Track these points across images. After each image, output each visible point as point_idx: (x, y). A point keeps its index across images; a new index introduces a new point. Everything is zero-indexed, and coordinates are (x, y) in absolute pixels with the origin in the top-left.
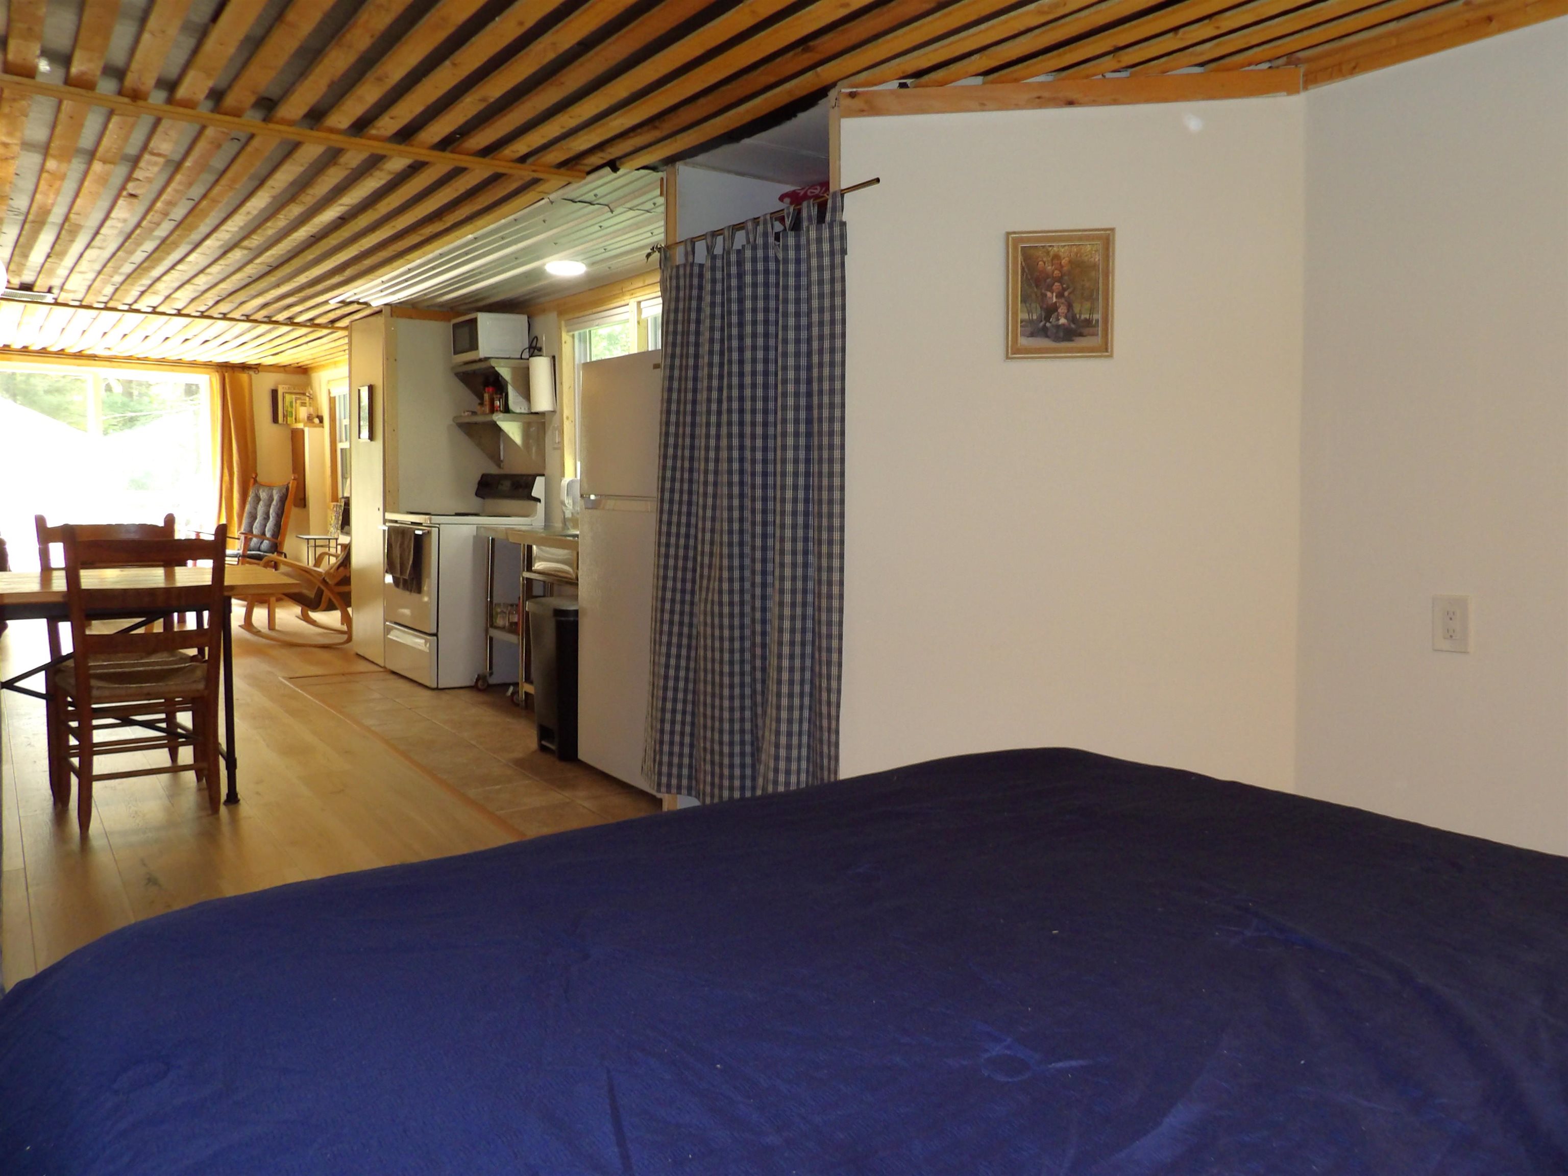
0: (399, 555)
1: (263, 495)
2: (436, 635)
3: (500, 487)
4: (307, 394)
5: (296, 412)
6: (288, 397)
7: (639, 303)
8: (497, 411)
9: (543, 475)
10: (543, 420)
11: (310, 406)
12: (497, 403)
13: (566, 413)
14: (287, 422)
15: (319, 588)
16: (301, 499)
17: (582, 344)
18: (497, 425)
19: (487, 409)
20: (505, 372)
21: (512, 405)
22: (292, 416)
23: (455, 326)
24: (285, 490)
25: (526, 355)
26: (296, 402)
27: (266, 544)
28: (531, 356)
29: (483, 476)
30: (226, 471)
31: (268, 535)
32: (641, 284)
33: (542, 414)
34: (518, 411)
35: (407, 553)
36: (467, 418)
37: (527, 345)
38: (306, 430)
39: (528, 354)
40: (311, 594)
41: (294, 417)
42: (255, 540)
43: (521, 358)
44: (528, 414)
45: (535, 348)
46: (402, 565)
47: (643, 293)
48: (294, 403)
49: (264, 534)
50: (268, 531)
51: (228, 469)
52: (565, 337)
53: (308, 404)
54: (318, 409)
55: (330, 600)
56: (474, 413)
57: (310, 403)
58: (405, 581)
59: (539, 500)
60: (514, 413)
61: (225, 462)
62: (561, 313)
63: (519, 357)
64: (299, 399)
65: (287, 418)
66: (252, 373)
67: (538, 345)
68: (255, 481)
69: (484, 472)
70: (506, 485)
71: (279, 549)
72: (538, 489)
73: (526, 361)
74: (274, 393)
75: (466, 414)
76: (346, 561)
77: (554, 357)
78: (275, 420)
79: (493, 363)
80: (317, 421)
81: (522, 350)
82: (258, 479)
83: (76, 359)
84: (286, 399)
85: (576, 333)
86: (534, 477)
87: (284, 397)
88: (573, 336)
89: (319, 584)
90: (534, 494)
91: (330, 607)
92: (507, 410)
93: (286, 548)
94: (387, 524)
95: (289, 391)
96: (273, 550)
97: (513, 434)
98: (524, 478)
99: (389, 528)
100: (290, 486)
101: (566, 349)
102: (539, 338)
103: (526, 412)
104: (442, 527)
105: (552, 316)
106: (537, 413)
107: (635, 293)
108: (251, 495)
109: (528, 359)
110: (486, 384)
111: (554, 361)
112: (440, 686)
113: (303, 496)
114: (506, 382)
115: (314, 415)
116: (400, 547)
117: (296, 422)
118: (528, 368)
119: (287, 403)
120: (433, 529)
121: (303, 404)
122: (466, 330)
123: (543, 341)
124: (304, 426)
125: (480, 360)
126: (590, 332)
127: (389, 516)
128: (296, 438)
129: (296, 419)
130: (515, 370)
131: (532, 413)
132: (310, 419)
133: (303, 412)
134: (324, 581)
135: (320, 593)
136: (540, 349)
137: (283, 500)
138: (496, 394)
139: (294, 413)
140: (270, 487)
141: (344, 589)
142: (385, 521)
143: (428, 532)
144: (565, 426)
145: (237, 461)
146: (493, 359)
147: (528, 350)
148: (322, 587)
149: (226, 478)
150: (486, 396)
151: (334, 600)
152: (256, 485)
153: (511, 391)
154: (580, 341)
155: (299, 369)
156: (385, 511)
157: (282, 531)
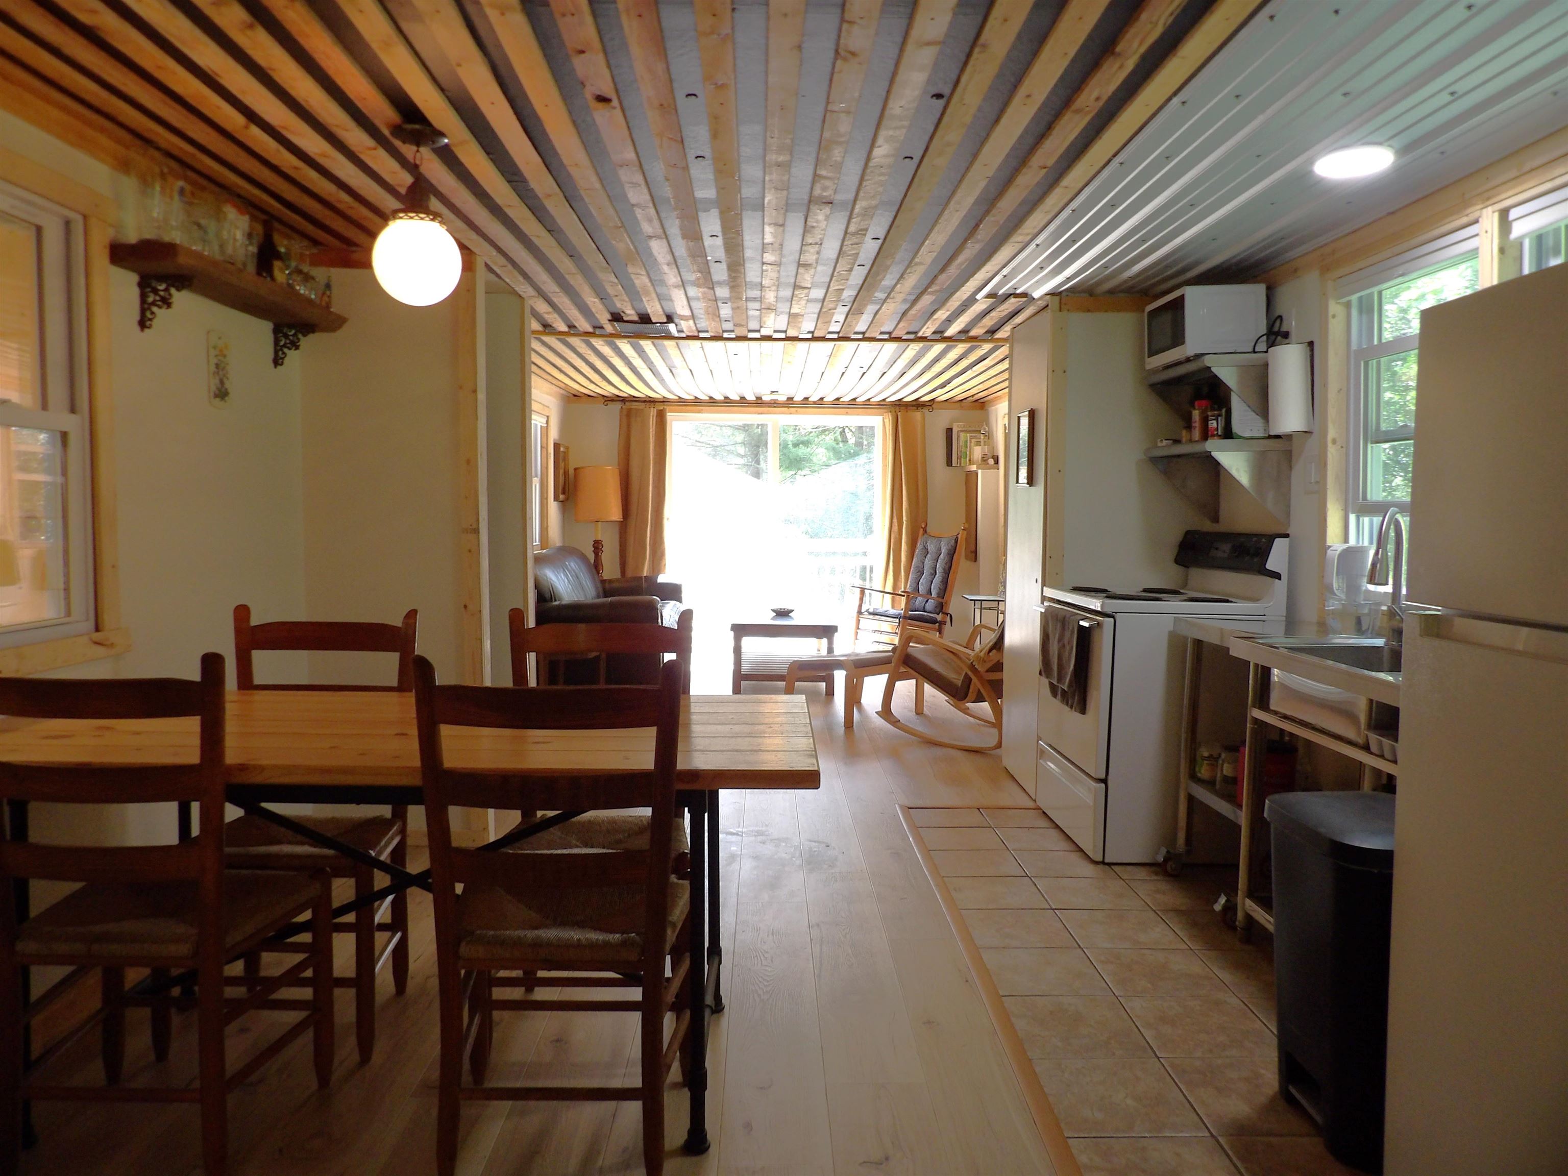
0: (1056, 653)
1: (931, 548)
2: (1105, 781)
3: (1213, 553)
4: (982, 432)
5: (970, 452)
6: (962, 435)
7: (1504, 214)
8: (1213, 436)
9: (1286, 536)
10: (1290, 449)
11: (985, 445)
12: (1213, 424)
13: (1332, 433)
14: (960, 464)
15: (966, 674)
16: (972, 552)
17: (1364, 317)
18: (1213, 457)
19: (1196, 434)
20: (1227, 374)
21: (1236, 427)
22: (966, 458)
23: (1153, 314)
24: (953, 541)
25: (1262, 346)
26: (971, 442)
27: (930, 605)
28: (1271, 344)
29: (1188, 533)
30: (895, 520)
31: (934, 594)
32: (1514, 173)
33: (1289, 437)
34: (1247, 434)
35: (1067, 653)
36: (1165, 448)
37: (1263, 330)
38: (980, 472)
39: (1265, 344)
40: (957, 679)
41: (968, 459)
42: (920, 599)
43: (1254, 352)
44: (1264, 438)
45: (1278, 333)
46: (1061, 667)
47: (1519, 189)
48: (969, 442)
49: (930, 592)
50: (934, 589)
51: (897, 519)
52: (1335, 308)
53: (982, 443)
54: (993, 448)
55: (979, 691)
56: (1177, 441)
57: (985, 442)
58: (1064, 693)
59: (1277, 576)
60: (1240, 437)
61: (895, 511)
62: (1325, 269)
63: (1251, 350)
64: (975, 437)
65: (960, 459)
66: (925, 410)
67: (1284, 328)
68: (925, 531)
69: (1189, 528)
70: (1224, 550)
71: (944, 610)
72: (1277, 559)
73: (1265, 354)
74: (949, 431)
75: (1165, 442)
76: (999, 643)
77: (1311, 344)
78: (949, 463)
79: (1208, 361)
80: (991, 461)
81: (1257, 338)
82: (928, 530)
83: (757, 407)
84: (961, 438)
85: (1354, 298)
86: (1271, 538)
87: (958, 437)
88: (1348, 305)
89: (967, 670)
90: (1270, 566)
91: (980, 699)
92: (1228, 433)
93: (952, 609)
94: (1046, 604)
95: (964, 429)
96: (938, 610)
97: (1237, 470)
98: (1254, 539)
99: (1048, 609)
100: (959, 536)
101: (1336, 327)
102: (1284, 317)
103: (1261, 434)
104: (1118, 616)
105: (1310, 280)
106: (1278, 437)
107: (1498, 194)
108: (919, 546)
109: (1266, 352)
110: (1198, 395)
111: (1312, 350)
112: (1106, 861)
113: (974, 548)
114: (1228, 390)
115: (990, 455)
116: (1059, 641)
117: (970, 464)
118: (1266, 365)
119: (961, 443)
120: (1107, 619)
121: (978, 443)
122: (1167, 317)
123: (1291, 324)
124: (978, 468)
125: (1188, 360)
126: (1380, 293)
127: (1050, 592)
128: (970, 480)
129: (970, 460)
130: (1244, 369)
131: (1270, 437)
132: (984, 459)
133: (977, 452)
134: (972, 667)
135: (968, 681)
136: (1286, 335)
137: (952, 554)
138: (1213, 409)
139: (968, 453)
140: (939, 538)
141: (994, 676)
142: (1044, 598)
143: (1098, 623)
144: (1329, 456)
145: (906, 509)
146: (1207, 356)
147: (1265, 338)
148: (970, 673)
149: (895, 528)
150: (1196, 414)
151: (982, 691)
152: (925, 535)
153: (1236, 403)
154: (1360, 312)
155: (976, 404)
156: (1044, 584)
157: (949, 587)
